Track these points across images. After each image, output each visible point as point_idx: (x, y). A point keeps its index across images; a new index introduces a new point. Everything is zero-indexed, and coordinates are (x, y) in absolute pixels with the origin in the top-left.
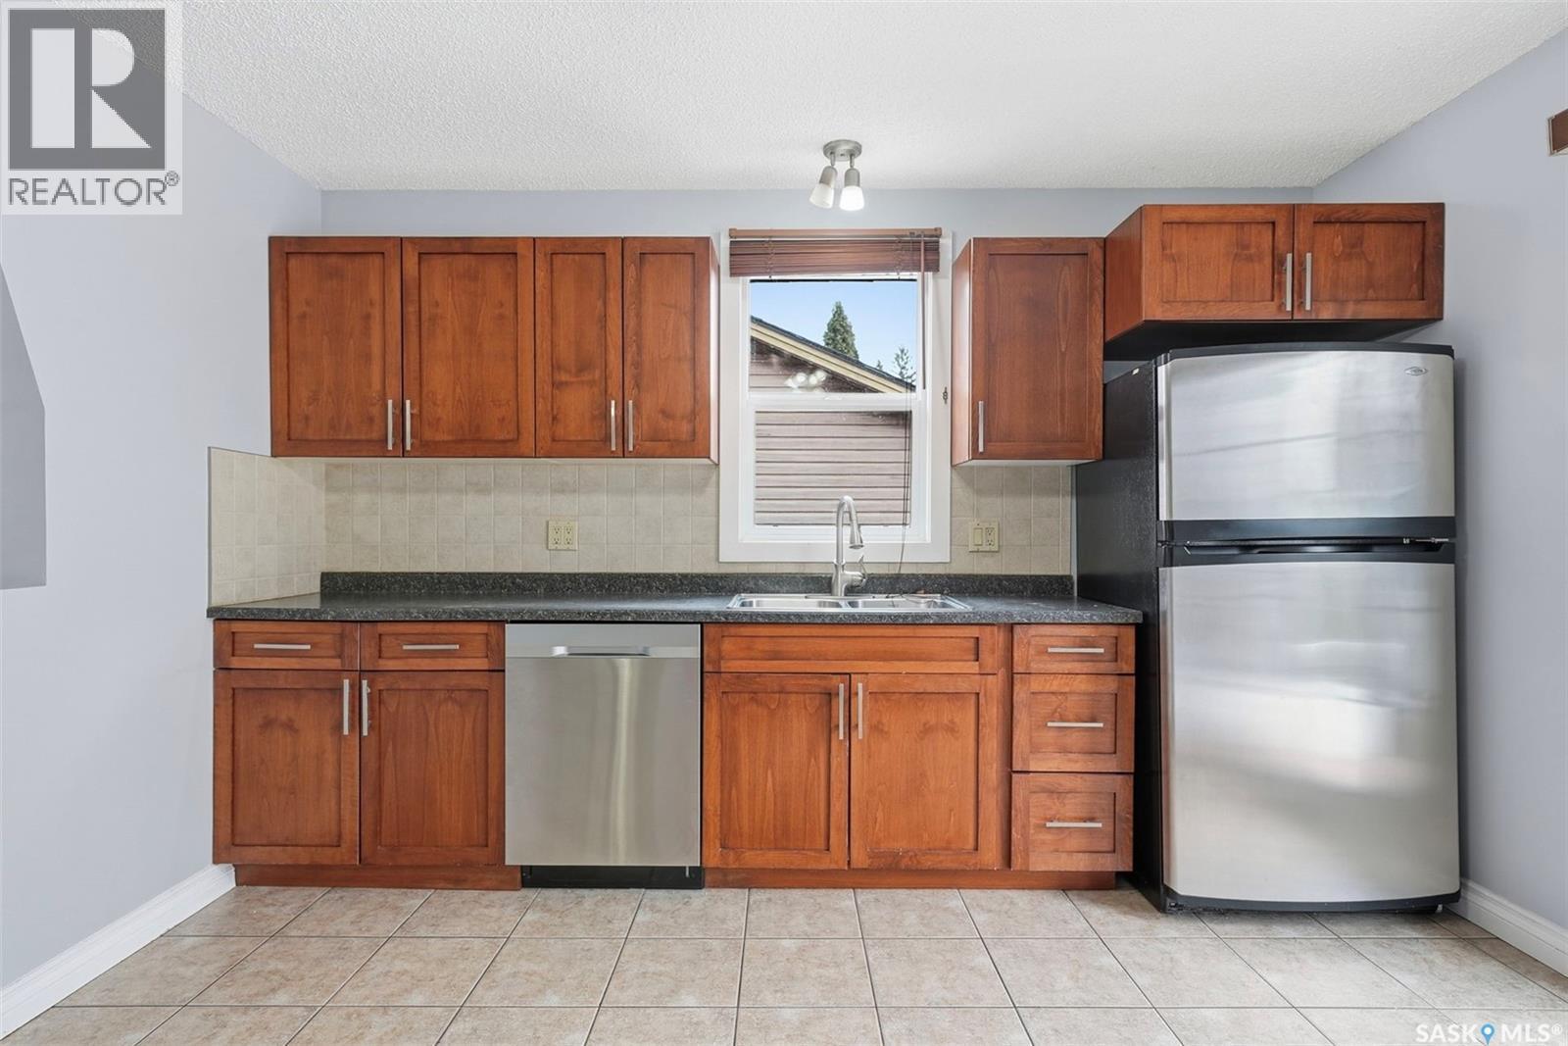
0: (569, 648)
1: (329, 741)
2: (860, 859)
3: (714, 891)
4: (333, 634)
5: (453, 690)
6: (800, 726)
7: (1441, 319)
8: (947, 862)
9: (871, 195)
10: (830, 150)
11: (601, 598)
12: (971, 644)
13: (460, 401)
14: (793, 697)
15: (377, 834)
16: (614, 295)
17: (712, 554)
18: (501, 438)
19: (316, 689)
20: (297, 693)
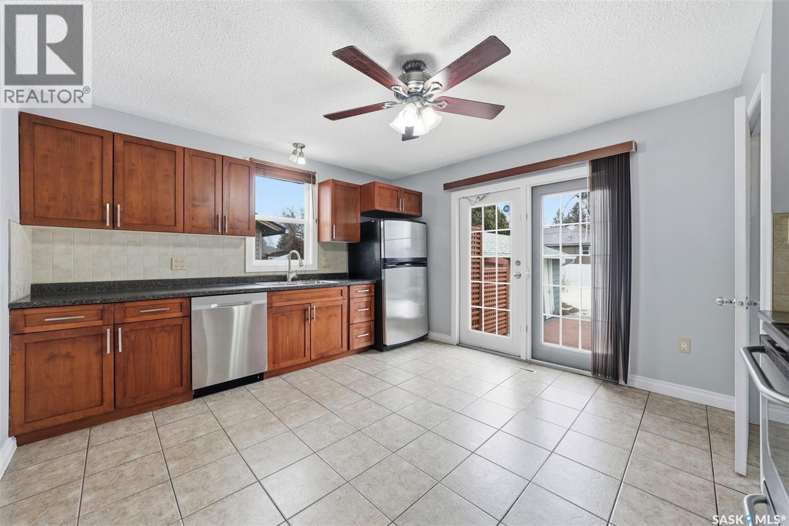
0: (218, 304)
1: (95, 360)
2: (313, 357)
3: (268, 379)
4: (97, 310)
5: (164, 327)
6: (296, 321)
7: (422, 216)
8: (335, 352)
9: (310, 160)
10: (296, 145)
11: (198, 288)
12: (340, 291)
13: (146, 207)
14: (295, 312)
15: (125, 395)
16: (219, 175)
17: (243, 270)
18: (167, 224)
19: (85, 336)
20: (73, 340)
